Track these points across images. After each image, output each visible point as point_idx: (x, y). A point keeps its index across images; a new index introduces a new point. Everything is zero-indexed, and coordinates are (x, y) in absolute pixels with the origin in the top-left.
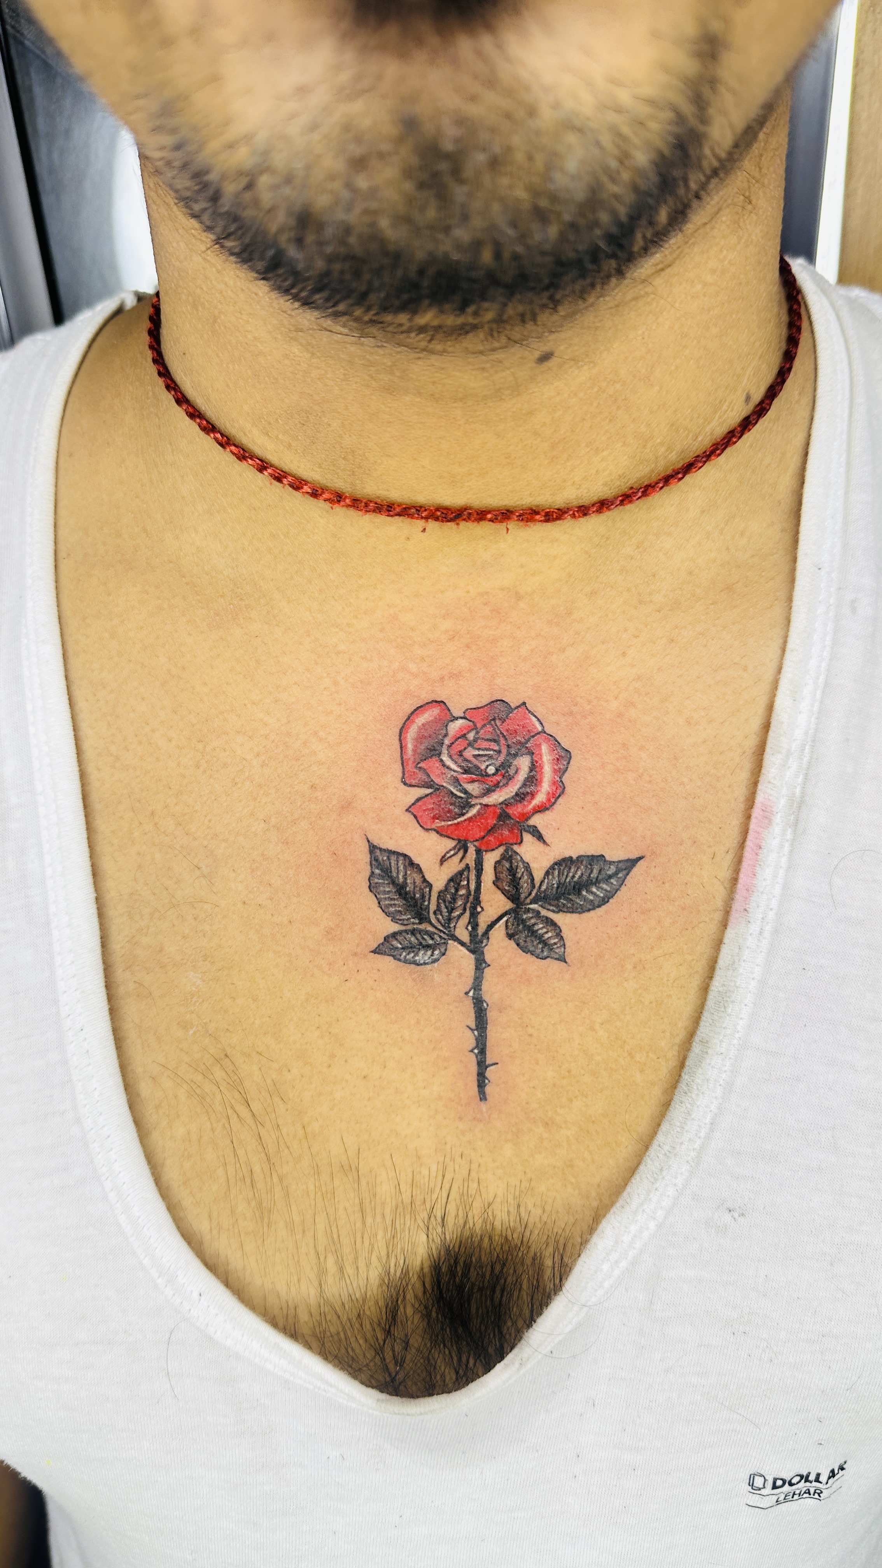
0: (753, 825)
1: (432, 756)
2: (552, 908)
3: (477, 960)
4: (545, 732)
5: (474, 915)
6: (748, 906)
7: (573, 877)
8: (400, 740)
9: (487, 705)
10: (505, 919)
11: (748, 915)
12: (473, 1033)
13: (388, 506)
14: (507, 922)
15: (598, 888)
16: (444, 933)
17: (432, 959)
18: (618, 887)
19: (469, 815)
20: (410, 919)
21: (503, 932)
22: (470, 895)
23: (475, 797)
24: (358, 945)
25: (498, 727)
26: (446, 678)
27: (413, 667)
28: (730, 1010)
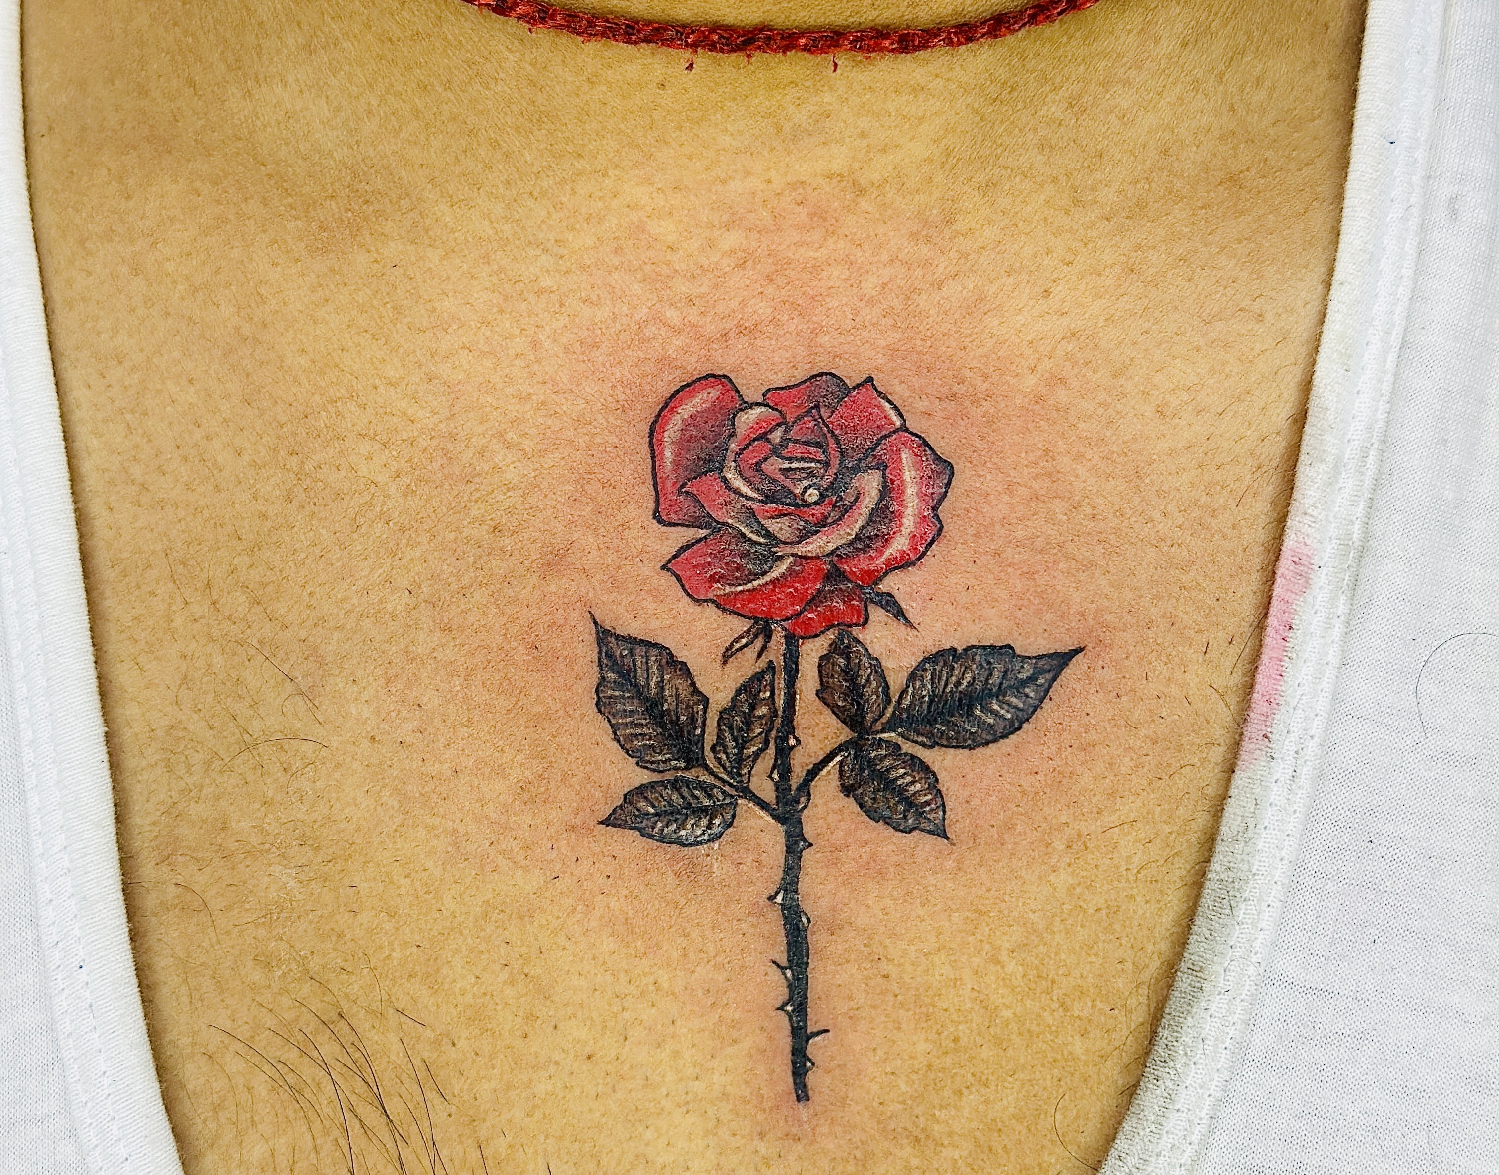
0: (1278, 591)
1: (707, 472)
2: (920, 739)
3: (788, 834)
4: (907, 430)
5: (784, 753)
6: (1269, 730)
7: (958, 684)
8: (651, 444)
9: (805, 381)
10: (838, 758)
11: (1271, 746)
12: (784, 974)
13: (627, 26)
14: (841, 763)
15: (1001, 703)
16: (731, 785)
17: (710, 835)
18: (1037, 702)
19: (775, 574)
20: (670, 760)
21: (836, 783)
22: (776, 716)
23: (785, 543)
24: (577, 812)
25: (823, 421)
26: (731, 334)
27: (672, 315)
28: (1242, 916)
